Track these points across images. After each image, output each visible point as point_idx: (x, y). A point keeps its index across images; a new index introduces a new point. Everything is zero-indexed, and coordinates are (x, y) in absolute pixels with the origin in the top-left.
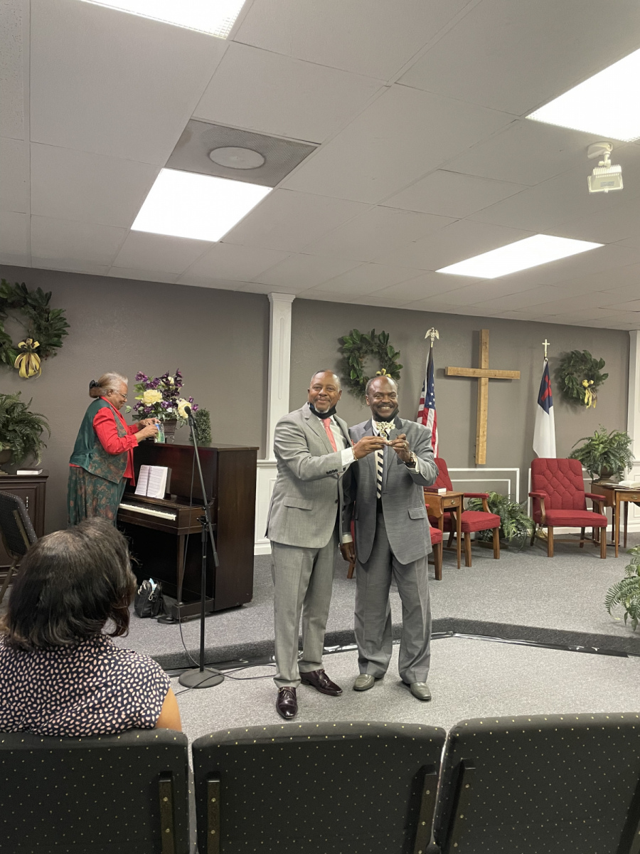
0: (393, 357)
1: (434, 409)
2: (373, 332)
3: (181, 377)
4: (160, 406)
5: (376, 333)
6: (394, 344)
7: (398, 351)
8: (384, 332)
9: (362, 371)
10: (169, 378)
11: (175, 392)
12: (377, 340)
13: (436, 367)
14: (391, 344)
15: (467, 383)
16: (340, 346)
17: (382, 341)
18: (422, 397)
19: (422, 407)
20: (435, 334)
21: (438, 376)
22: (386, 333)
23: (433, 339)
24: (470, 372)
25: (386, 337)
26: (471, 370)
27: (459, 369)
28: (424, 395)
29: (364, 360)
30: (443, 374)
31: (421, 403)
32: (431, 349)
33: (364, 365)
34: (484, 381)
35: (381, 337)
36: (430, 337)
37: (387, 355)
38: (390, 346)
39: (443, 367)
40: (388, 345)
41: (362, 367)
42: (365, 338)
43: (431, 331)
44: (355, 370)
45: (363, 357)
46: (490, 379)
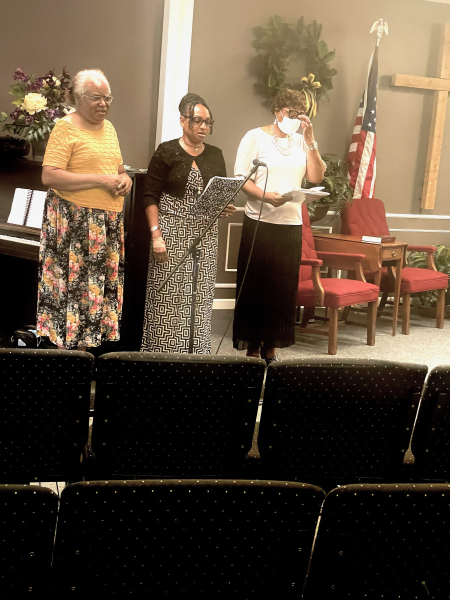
0: (325, 58)
1: (374, 132)
2: (301, 21)
4: (45, 115)
5: (305, 22)
6: (329, 40)
7: (332, 50)
8: (315, 21)
9: (284, 76)
11: (62, 98)
12: (305, 33)
13: (381, 72)
14: (324, 40)
15: (420, 98)
16: (255, 39)
17: (312, 35)
18: (359, 115)
19: (357, 130)
20: (383, 28)
21: (383, 86)
22: (318, 23)
23: (379, 35)
24: (424, 82)
25: (318, 29)
26: (427, 79)
27: (411, 77)
28: (362, 112)
29: (287, 60)
30: (389, 83)
31: (356, 124)
32: (376, 47)
33: (286, 67)
34: (442, 95)
35: (311, 29)
36: (376, 31)
37: (317, 55)
38: (322, 42)
39: (390, 75)
40: (320, 40)
41: (283, 70)
42: (290, 29)
43: (379, 24)
44: (275, 74)
45: (286, 57)
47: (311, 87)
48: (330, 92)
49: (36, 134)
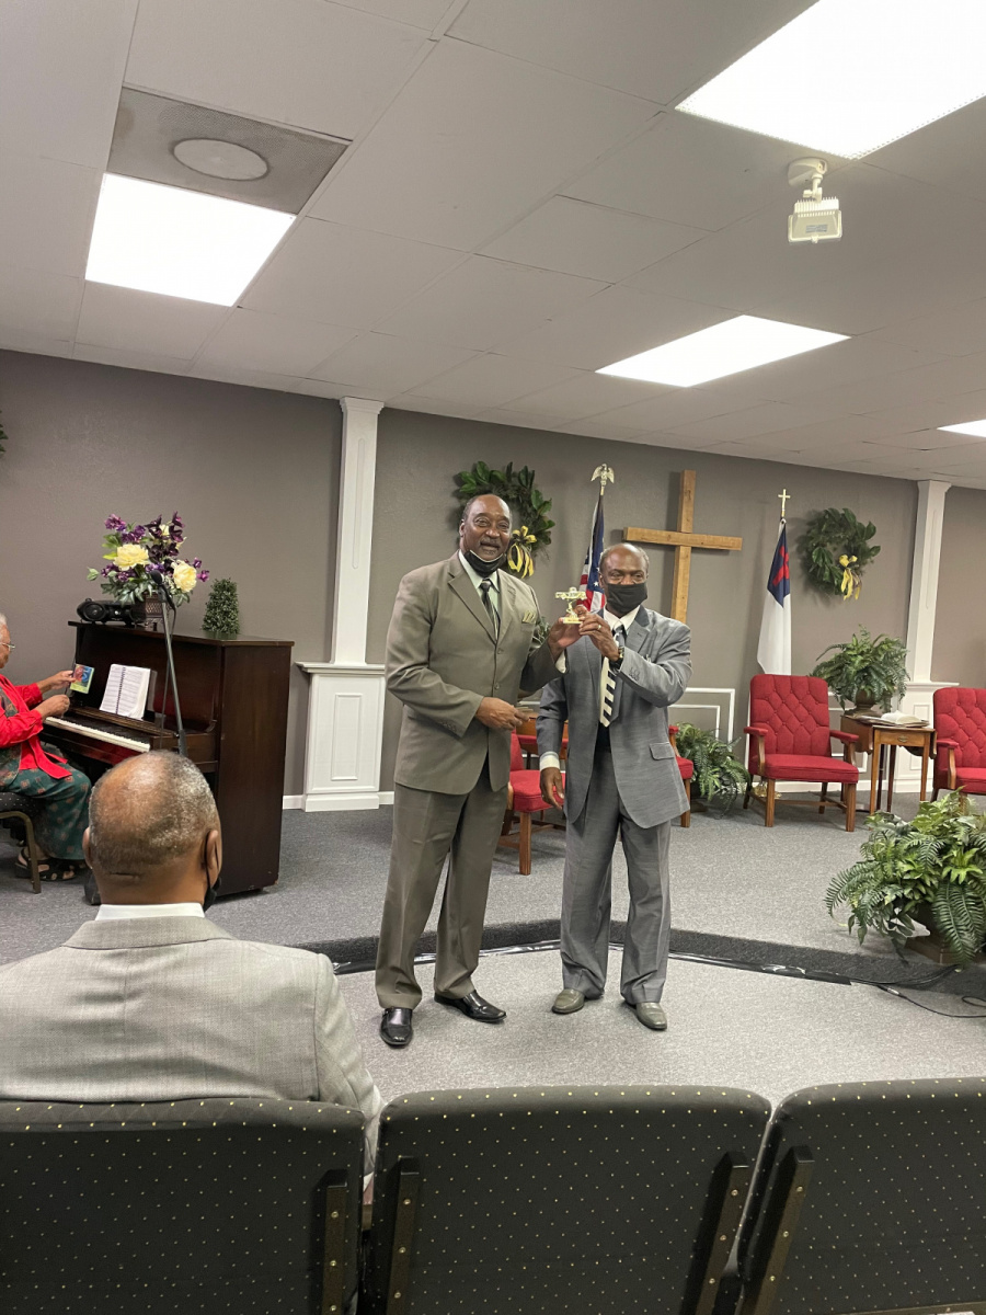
2: (509, 468)
3: (179, 524)
4: (145, 571)
5: (514, 469)
6: (543, 488)
7: (548, 500)
8: (526, 468)
10: (162, 527)
11: (172, 550)
12: (514, 480)
13: (608, 527)
14: (538, 489)
15: (660, 554)
16: (456, 488)
17: (524, 483)
18: (584, 573)
20: (606, 475)
21: (611, 540)
22: (530, 470)
23: (603, 483)
24: (662, 536)
25: (530, 477)
26: (665, 533)
27: (646, 531)
28: (587, 570)
30: (620, 536)
31: (581, 583)
32: (600, 496)
34: (683, 551)
35: (522, 476)
36: (599, 478)
37: (531, 505)
38: (537, 492)
39: (622, 528)
40: (533, 489)
42: (495, 476)
43: (602, 470)
46: (694, 549)
47: (524, 542)
48: (549, 548)
49: (132, 595)
